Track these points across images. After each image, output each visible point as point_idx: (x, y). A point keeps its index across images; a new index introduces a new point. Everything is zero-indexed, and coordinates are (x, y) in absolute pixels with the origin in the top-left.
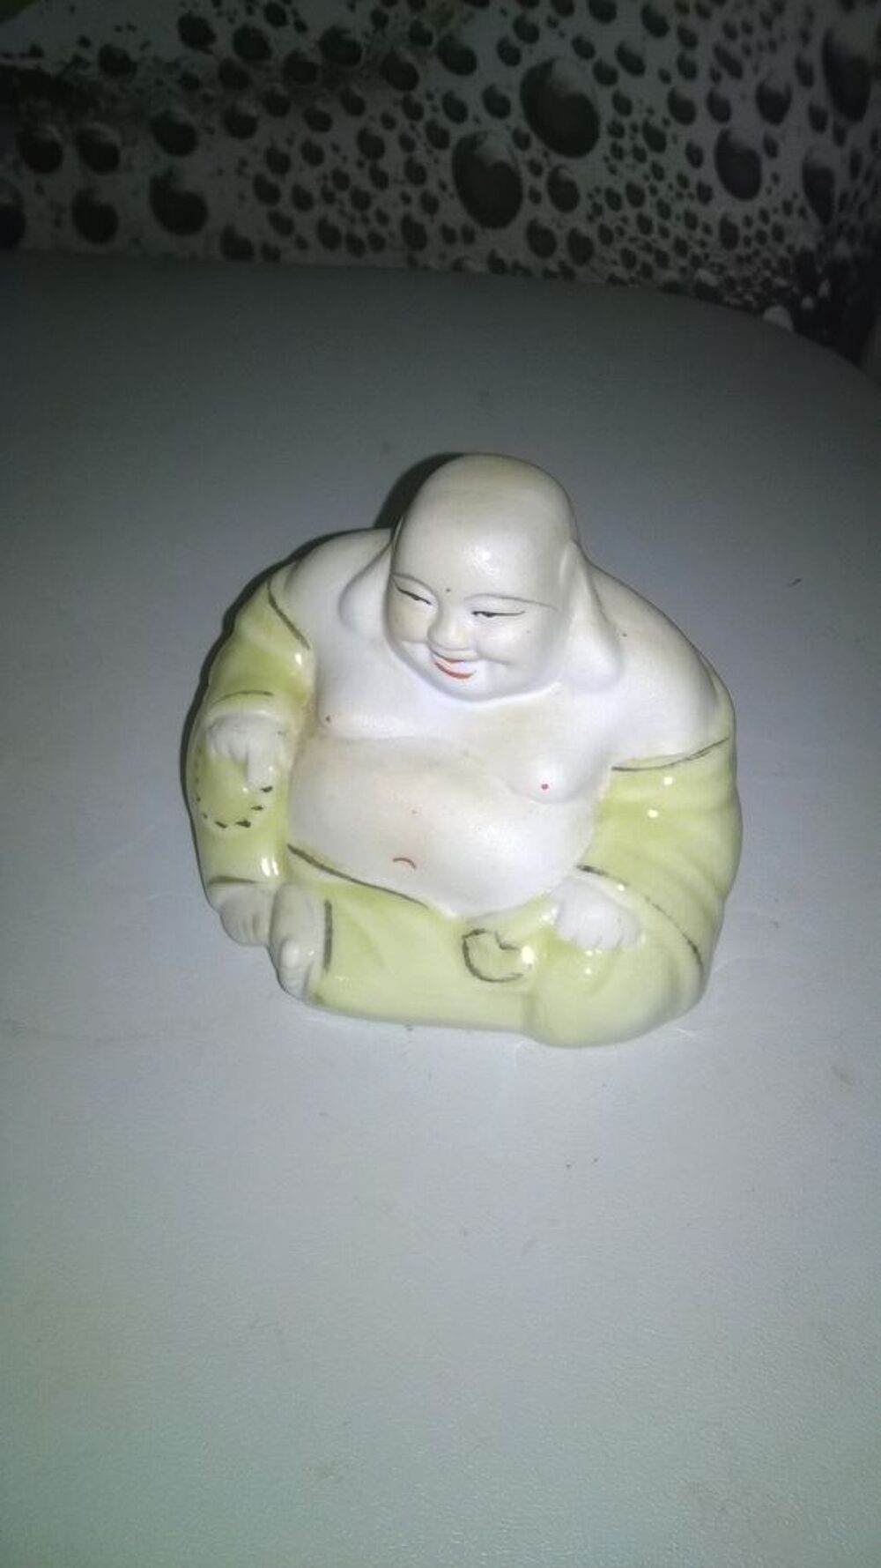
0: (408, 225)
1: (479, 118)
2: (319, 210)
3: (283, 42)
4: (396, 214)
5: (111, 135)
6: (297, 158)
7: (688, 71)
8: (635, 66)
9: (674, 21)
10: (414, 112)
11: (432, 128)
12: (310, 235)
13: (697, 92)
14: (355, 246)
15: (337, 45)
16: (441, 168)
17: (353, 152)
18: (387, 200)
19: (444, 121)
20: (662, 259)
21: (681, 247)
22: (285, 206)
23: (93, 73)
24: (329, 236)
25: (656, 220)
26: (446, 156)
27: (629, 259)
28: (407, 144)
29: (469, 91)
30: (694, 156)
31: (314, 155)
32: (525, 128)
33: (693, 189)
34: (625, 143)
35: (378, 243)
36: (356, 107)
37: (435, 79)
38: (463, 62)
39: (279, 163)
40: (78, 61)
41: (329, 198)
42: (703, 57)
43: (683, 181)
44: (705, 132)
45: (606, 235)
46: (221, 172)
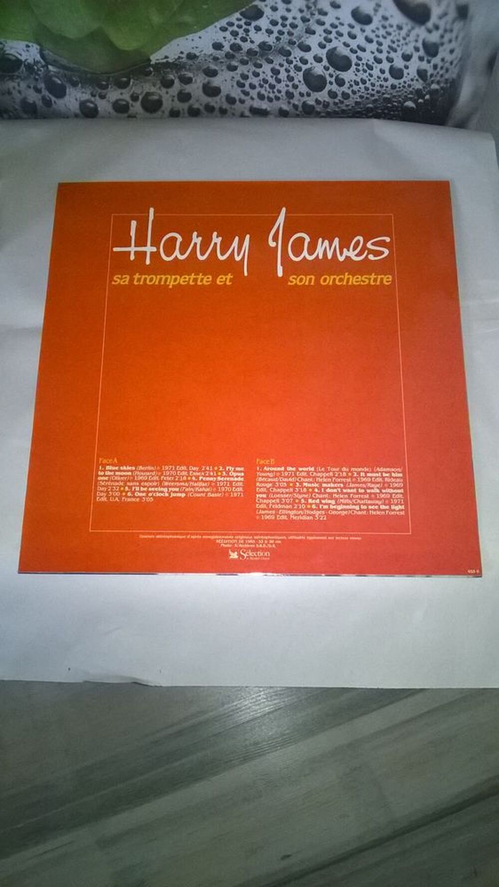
9: (375, 39)
25: (371, 87)
33: (382, 79)
34: (360, 68)
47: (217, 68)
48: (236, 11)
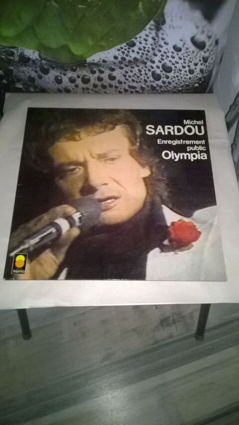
0: (145, 80)
1: (155, 69)
2: (132, 78)
3: (128, 58)
4: (143, 78)
6: (129, 71)
7: (185, 63)
8: (177, 63)
10: (146, 67)
12: (131, 81)
13: (186, 65)
14: (137, 82)
15: (136, 59)
16: (150, 74)
17: (137, 71)
18: (142, 77)
19: (150, 68)
20: (181, 83)
21: (184, 81)
22: (127, 77)
23: (101, 62)
24: (133, 81)
26: (151, 73)
28: (145, 71)
29: (154, 65)
30: (186, 72)
31: (132, 71)
32: (162, 70)
35: (140, 82)
36: (138, 66)
37: (149, 64)
38: (153, 62)
39: (127, 72)
40: (99, 61)
41: (133, 76)
42: (187, 61)
43: (184, 74)
44: (187, 69)
45: (173, 81)
46: (118, 73)
47: (115, 68)
48: (124, 42)
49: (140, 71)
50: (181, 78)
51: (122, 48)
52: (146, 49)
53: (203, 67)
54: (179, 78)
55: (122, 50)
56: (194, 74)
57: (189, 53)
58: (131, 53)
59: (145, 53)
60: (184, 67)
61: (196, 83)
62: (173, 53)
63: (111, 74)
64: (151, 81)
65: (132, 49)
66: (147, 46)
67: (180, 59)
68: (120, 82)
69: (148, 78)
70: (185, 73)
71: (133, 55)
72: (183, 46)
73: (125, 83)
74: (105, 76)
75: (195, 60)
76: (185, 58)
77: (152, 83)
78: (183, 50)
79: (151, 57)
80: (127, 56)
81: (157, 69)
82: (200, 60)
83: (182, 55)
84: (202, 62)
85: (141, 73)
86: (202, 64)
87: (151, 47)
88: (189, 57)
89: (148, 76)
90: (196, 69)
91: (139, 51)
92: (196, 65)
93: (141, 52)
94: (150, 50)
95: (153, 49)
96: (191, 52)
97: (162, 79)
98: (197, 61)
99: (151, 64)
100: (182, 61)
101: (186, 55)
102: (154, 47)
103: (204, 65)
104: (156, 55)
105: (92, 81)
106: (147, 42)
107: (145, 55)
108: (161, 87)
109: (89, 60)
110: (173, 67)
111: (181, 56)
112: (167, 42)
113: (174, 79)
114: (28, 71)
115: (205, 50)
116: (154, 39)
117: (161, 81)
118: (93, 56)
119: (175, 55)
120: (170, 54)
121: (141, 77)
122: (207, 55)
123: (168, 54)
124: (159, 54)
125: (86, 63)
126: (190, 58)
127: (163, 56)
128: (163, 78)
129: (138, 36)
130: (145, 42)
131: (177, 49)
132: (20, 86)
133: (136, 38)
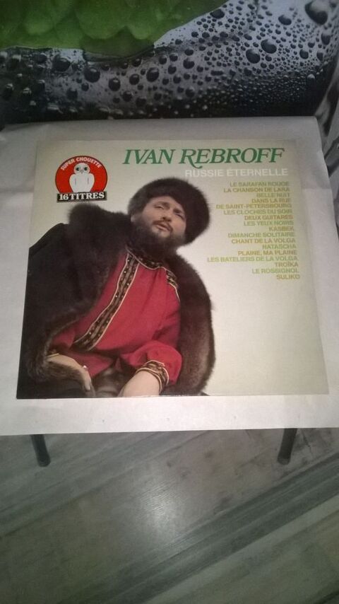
2: (218, 60)
5: (176, 54)
6: (213, 52)
7: (295, 41)
8: (285, 41)
10: (238, 45)
11: (242, 47)
13: (296, 44)
16: (243, 54)
17: (225, 51)
19: (244, 46)
20: (288, 68)
21: (292, 67)
22: (211, 60)
23: (174, 45)
26: (245, 52)
27: (281, 68)
28: (236, 49)
30: (295, 53)
31: (217, 52)
36: (227, 44)
37: (243, 40)
39: (210, 54)
40: (171, 43)
42: (298, 39)
44: (298, 50)
48: (207, 12)
49: (229, 50)
50: (289, 61)
51: (204, 20)
52: (239, 21)
53: (322, 51)
54: (286, 61)
55: (203, 23)
56: (308, 59)
57: (302, 28)
58: (217, 27)
59: (237, 26)
60: (293, 47)
61: (312, 73)
62: (279, 26)
63: (187, 59)
64: (244, 64)
65: (218, 21)
66: (240, 17)
67: (288, 34)
68: (200, 69)
69: (241, 59)
70: (295, 56)
71: (220, 29)
72: (294, 16)
73: (207, 69)
74: (179, 64)
75: (310, 39)
76: (296, 34)
77: (247, 66)
78: (293, 23)
79: (245, 31)
80: (211, 30)
81: (254, 48)
82: (318, 40)
83: (291, 29)
84: (320, 42)
85: (232, 52)
86: (320, 46)
87: (246, 18)
88: (301, 33)
89: (241, 56)
90: (311, 51)
91: (228, 23)
92: (311, 45)
93: (231, 25)
94: (245, 21)
95: (249, 21)
96: (305, 27)
97: (261, 61)
98: (313, 40)
99: (246, 41)
100: (291, 38)
101: (297, 29)
102: (252, 19)
103: (324, 48)
104: (254, 29)
105: (162, 76)
106: (241, 12)
107: (237, 29)
108: (259, 72)
109: (157, 44)
110: (278, 46)
111: (290, 32)
112: (271, 12)
113: (278, 62)
114: (67, 83)
115: (326, 24)
116: (250, 7)
117: (259, 64)
118: (163, 37)
119: (281, 29)
120: (274, 28)
121: (230, 58)
122: (328, 32)
123: (271, 28)
124: (258, 28)
125: (153, 49)
126: (303, 35)
127: (265, 30)
128: (263, 59)
129: (227, 3)
130: (238, 11)
131: (285, 21)
132: (54, 107)
133: (225, 6)
